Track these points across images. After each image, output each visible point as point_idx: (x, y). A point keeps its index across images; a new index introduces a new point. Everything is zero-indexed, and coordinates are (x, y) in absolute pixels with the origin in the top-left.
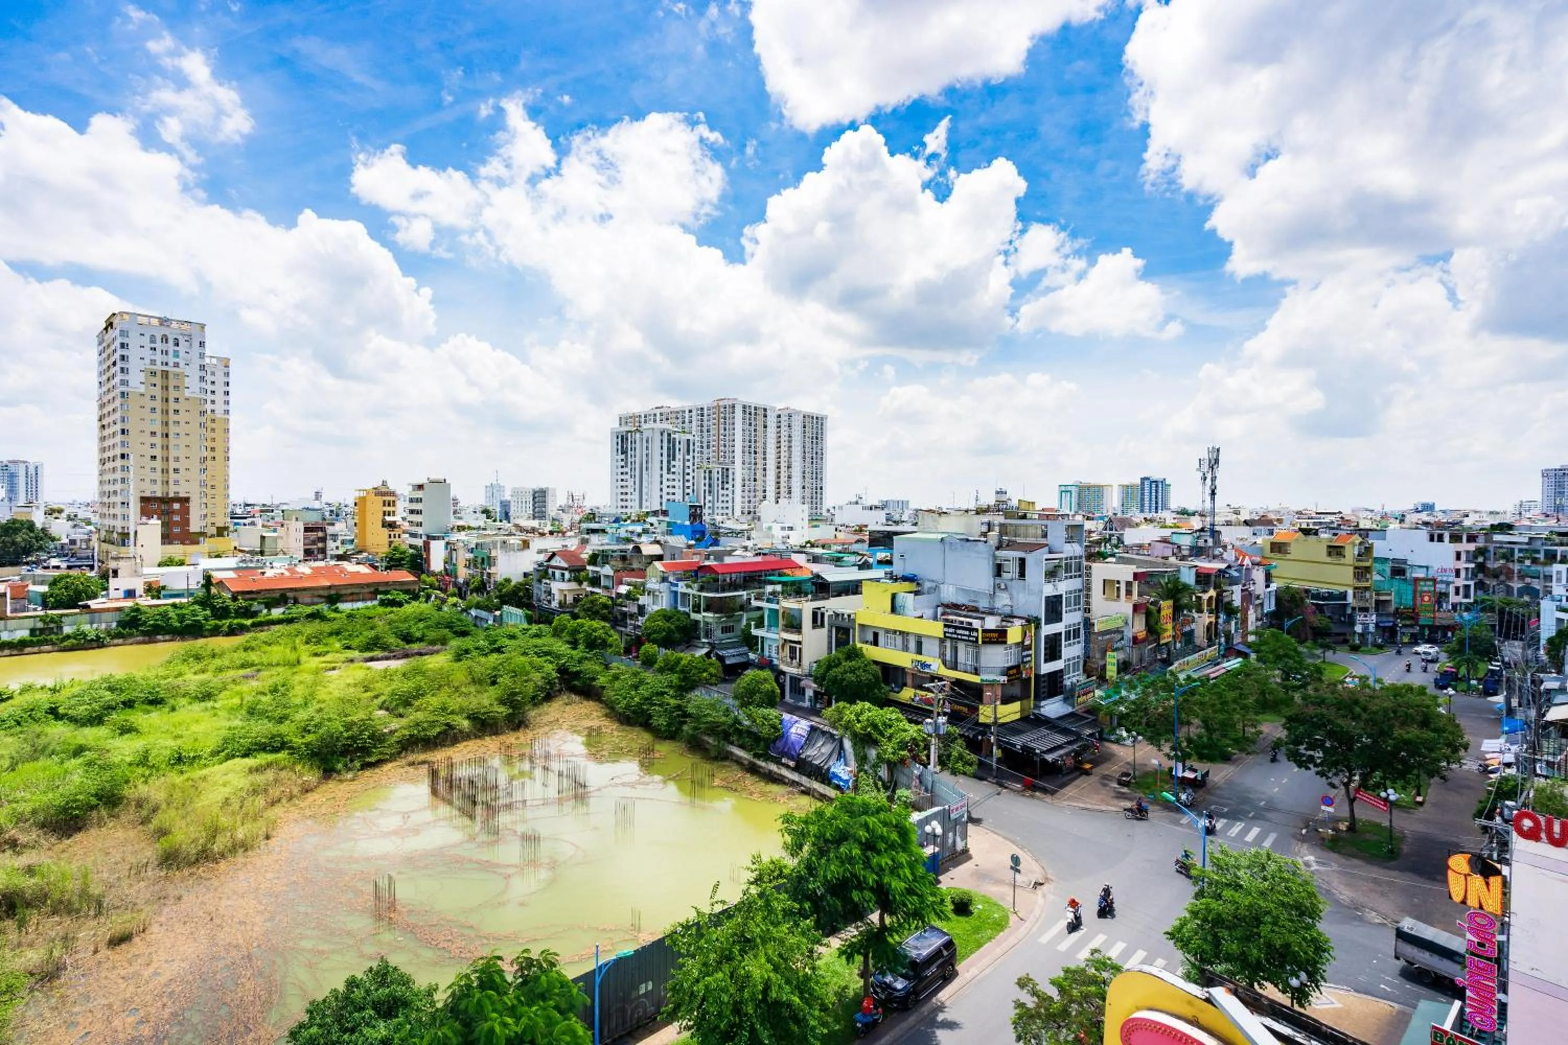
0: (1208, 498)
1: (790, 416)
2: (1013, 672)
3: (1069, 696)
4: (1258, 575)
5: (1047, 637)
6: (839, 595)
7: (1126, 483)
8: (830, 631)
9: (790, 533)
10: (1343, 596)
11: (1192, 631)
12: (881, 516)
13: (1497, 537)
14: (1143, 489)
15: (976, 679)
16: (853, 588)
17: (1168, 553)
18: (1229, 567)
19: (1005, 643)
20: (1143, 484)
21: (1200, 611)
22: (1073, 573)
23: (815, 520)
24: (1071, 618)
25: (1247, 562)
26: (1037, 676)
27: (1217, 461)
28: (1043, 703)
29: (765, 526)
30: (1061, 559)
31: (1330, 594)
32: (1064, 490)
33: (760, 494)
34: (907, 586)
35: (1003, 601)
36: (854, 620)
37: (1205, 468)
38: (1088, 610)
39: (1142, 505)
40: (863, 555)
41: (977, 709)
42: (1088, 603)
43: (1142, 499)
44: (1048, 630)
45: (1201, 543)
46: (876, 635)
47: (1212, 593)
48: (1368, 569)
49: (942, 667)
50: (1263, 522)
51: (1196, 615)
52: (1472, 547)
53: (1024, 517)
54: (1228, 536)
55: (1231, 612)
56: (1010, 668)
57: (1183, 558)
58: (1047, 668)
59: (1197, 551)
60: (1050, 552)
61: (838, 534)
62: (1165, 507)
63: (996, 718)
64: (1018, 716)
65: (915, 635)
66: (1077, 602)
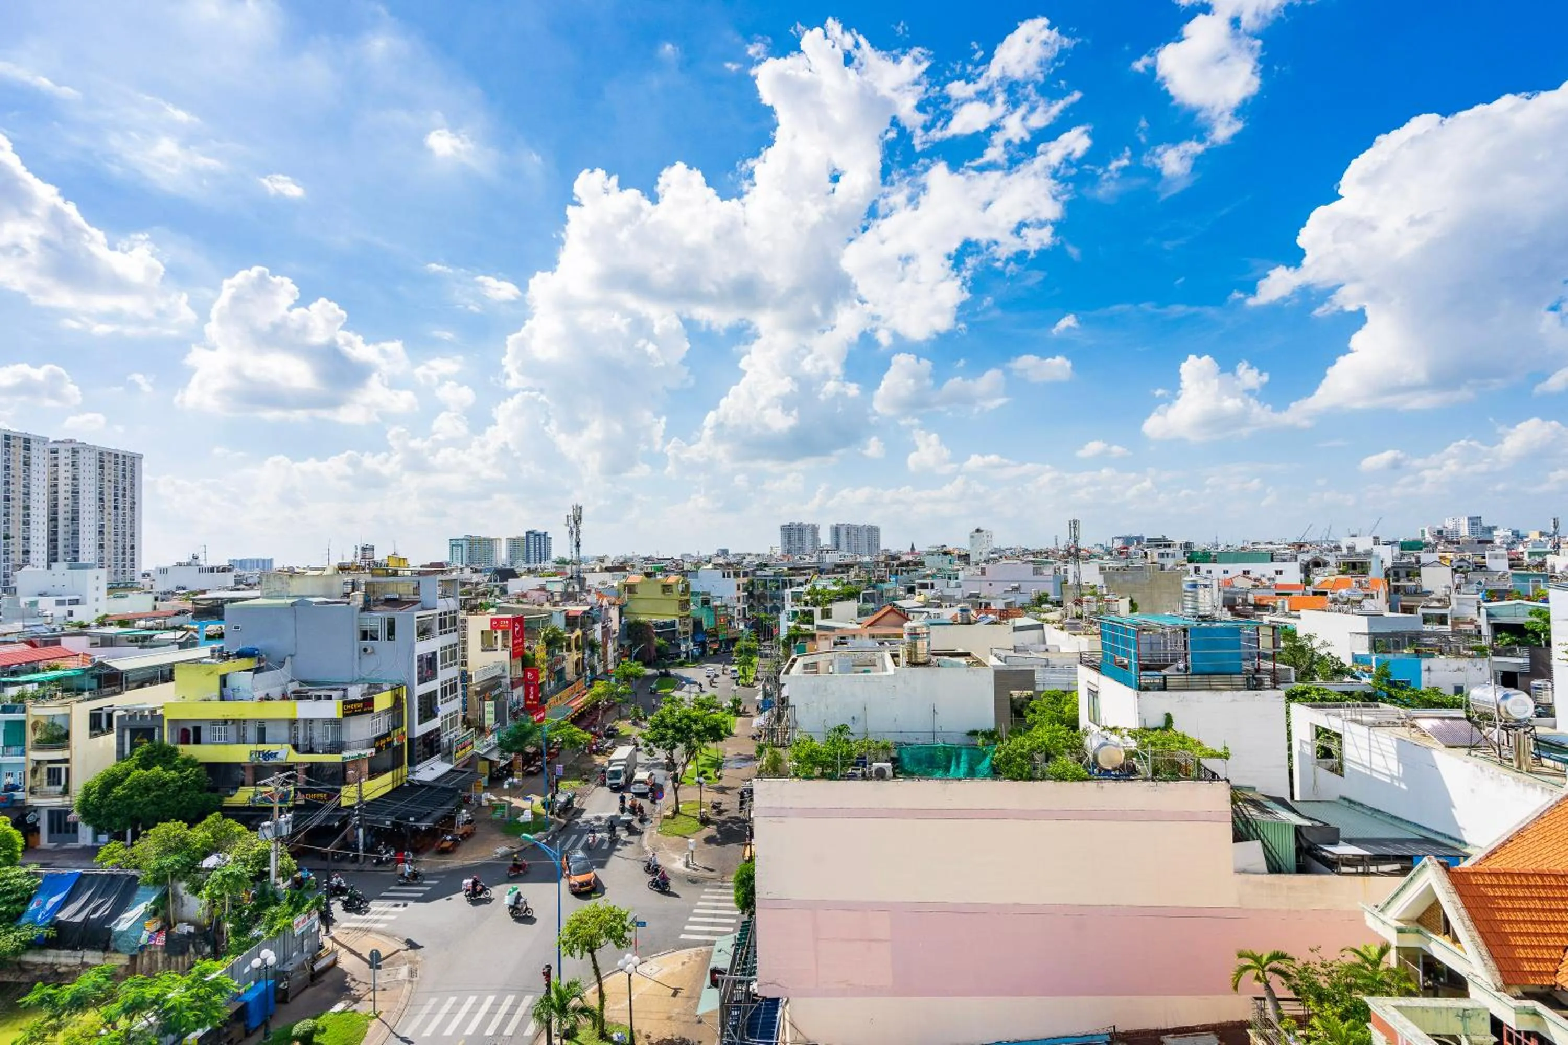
0: (574, 550)
1: (75, 452)
2: (380, 742)
3: (447, 755)
4: (614, 613)
5: (420, 697)
6: (141, 686)
7: (514, 536)
8: (121, 738)
9: (74, 608)
10: (673, 624)
11: (563, 669)
12: (229, 579)
13: (759, 573)
14: (528, 542)
15: (336, 758)
16: (165, 675)
17: (543, 599)
18: (591, 609)
19: (372, 711)
20: (527, 537)
21: (569, 649)
22: (448, 629)
23: (117, 588)
24: (446, 674)
25: (605, 603)
26: (411, 741)
27: (580, 518)
28: (418, 767)
29: (24, 600)
30: (434, 615)
31: (665, 623)
32: (455, 544)
33: (18, 557)
34: (245, 663)
35: (370, 667)
36: (161, 716)
37: (572, 523)
38: (464, 664)
39: (528, 557)
40: (187, 630)
41: (339, 791)
42: (464, 657)
43: (528, 551)
44: (421, 690)
45: (570, 590)
46: (197, 730)
47: (578, 632)
48: (688, 601)
49: (293, 752)
50: (620, 567)
51: (565, 653)
52: (745, 580)
53: (395, 573)
54: (593, 580)
55: (593, 646)
56: (378, 739)
57: (555, 604)
58: (420, 730)
59: (568, 597)
60: (423, 609)
61: (158, 604)
62: (547, 556)
63: (360, 797)
64: (390, 788)
65: (255, 720)
66: (454, 655)
